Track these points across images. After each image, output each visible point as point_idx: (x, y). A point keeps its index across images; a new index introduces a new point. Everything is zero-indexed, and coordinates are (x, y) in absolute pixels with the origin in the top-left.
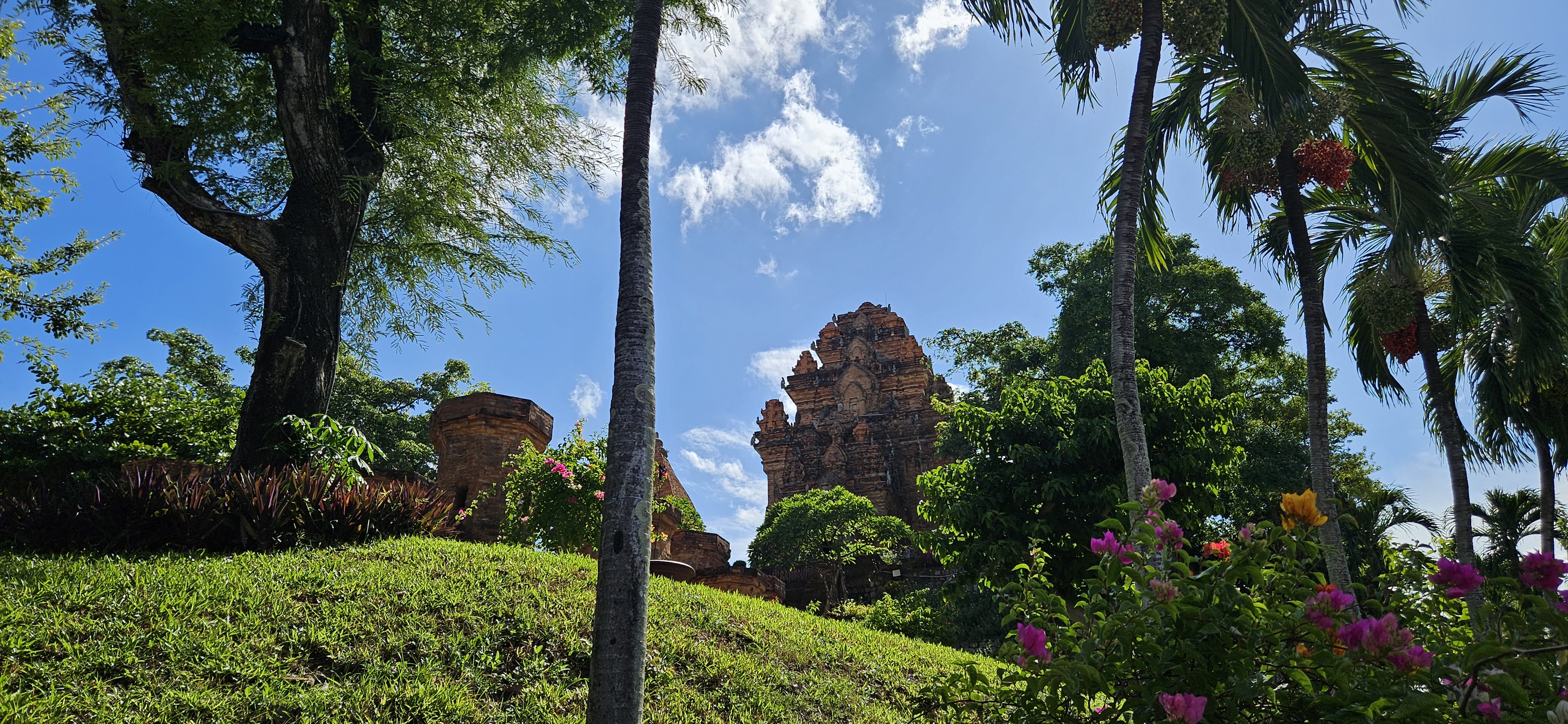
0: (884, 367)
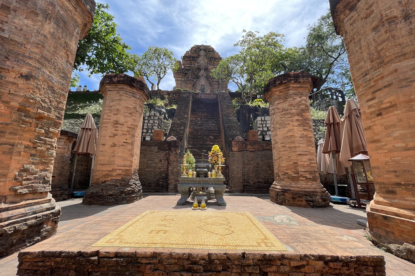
0: (210, 58)
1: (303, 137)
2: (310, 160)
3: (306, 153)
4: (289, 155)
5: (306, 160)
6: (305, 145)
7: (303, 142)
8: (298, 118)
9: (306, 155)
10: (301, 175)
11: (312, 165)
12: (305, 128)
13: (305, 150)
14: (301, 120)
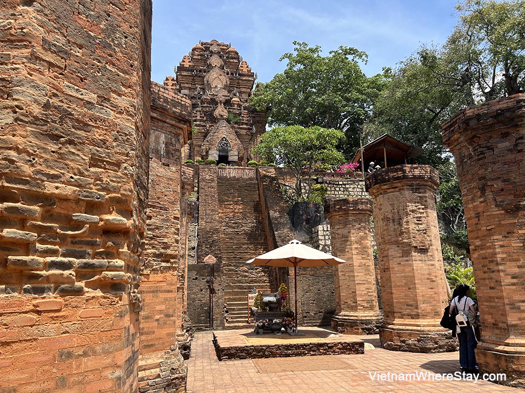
1: (362, 266)
2: (367, 289)
3: (364, 282)
4: (348, 284)
5: (364, 289)
6: (363, 274)
7: (361, 271)
8: (357, 246)
9: (364, 284)
10: (359, 304)
11: (369, 294)
12: (363, 256)
13: (363, 279)
14: (360, 248)
